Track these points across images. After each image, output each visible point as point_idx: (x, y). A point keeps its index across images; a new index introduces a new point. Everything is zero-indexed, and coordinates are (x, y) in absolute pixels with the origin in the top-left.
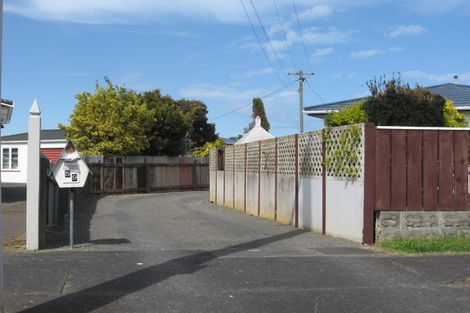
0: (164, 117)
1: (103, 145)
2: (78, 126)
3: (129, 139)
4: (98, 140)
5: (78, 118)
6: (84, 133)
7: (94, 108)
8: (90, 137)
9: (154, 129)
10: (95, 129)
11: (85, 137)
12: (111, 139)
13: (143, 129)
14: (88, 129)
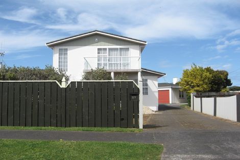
0: (215, 77)
1: (196, 88)
2: (186, 82)
3: (205, 86)
4: (193, 87)
5: (186, 79)
6: (188, 84)
7: (191, 75)
8: (190, 86)
9: (212, 82)
10: (192, 83)
11: (188, 86)
12: (198, 86)
13: (209, 82)
14: (190, 83)
